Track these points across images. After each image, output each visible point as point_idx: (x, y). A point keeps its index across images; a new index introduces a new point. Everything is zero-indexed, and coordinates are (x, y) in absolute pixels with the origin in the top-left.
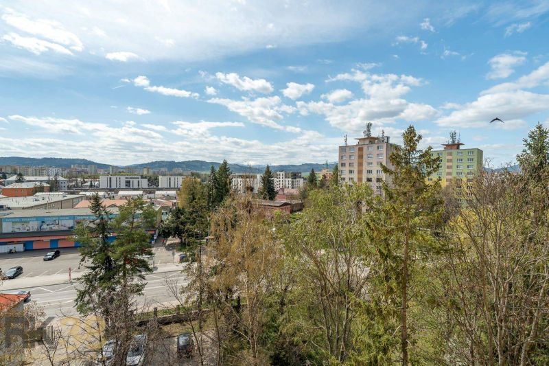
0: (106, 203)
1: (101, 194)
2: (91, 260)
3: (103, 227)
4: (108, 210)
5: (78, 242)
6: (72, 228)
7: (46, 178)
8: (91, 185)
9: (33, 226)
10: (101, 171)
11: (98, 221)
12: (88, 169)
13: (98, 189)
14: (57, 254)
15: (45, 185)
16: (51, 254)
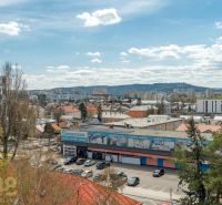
0: (202, 128)
1: (197, 118)
2: (187, 185)
3: (197, 154)
4: (202, 135)
5: (176, 164)
6: (173, 150)
7: (155, 102)
8: (190, 109)
9: (146, 144)
10: (198, 95)
11: (193, 146)
12: (187, 93)
13: (195, 112)
14: (162, 173)
15: (155, 108)
16: (158, 171)
